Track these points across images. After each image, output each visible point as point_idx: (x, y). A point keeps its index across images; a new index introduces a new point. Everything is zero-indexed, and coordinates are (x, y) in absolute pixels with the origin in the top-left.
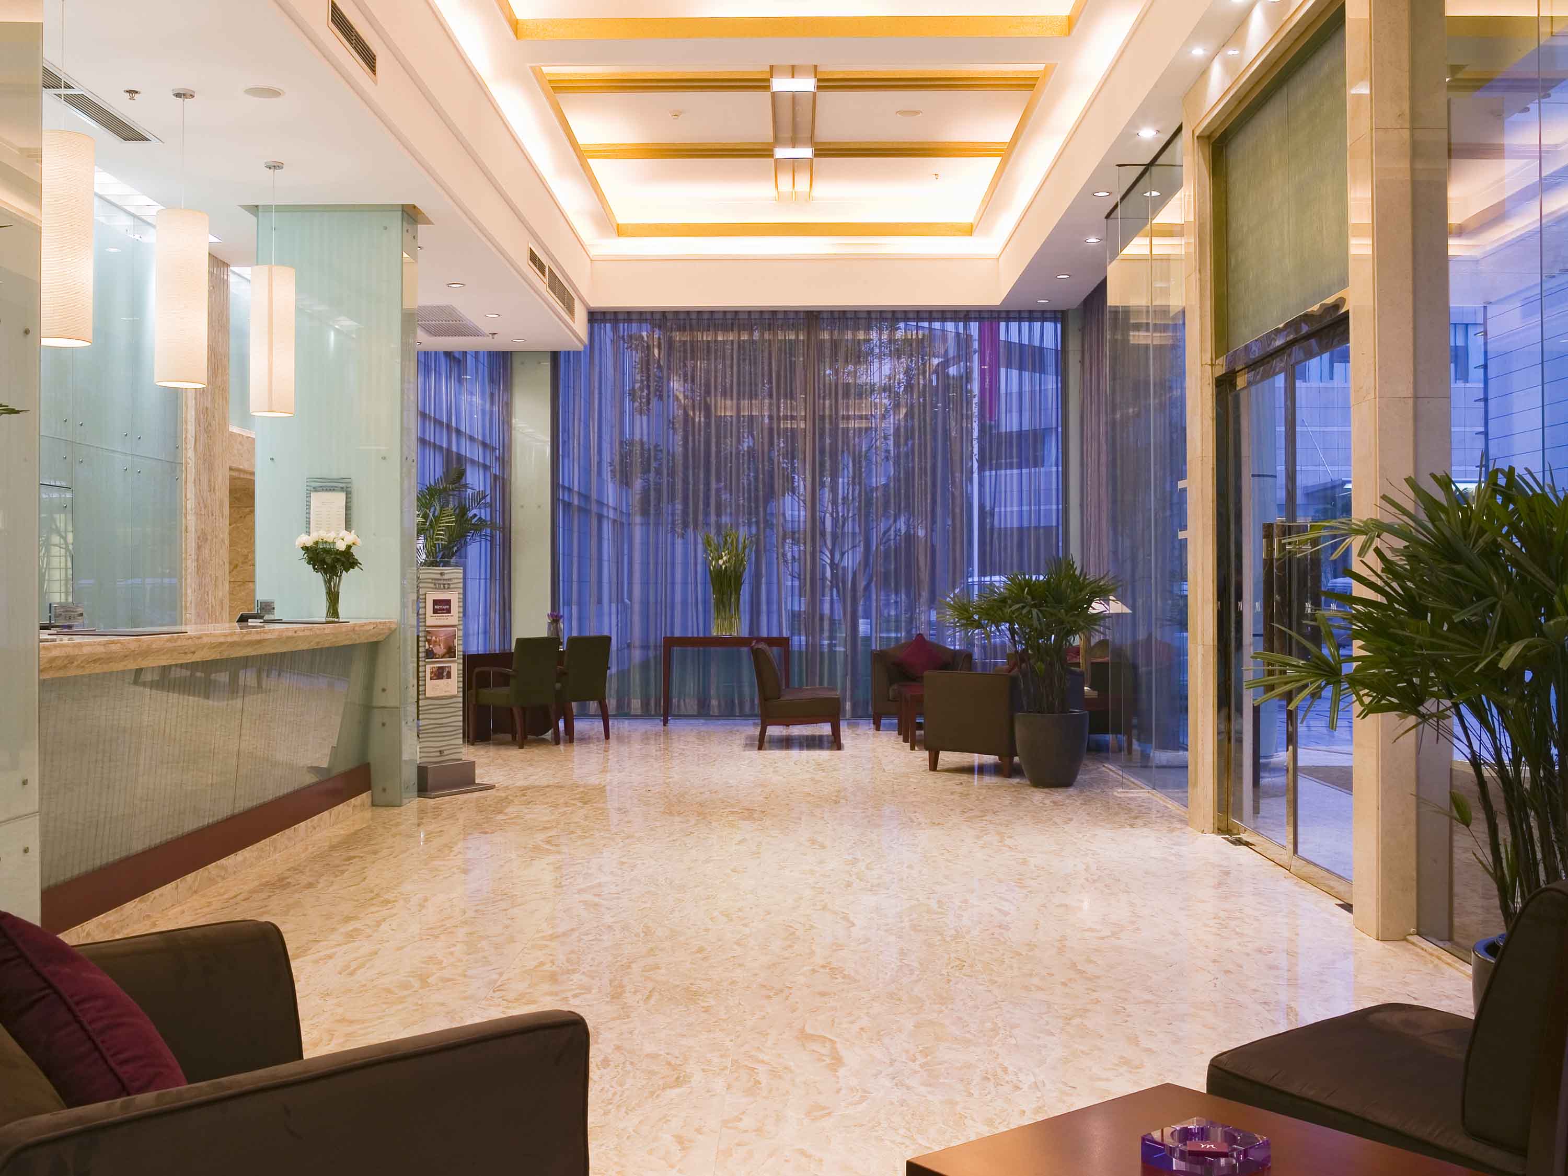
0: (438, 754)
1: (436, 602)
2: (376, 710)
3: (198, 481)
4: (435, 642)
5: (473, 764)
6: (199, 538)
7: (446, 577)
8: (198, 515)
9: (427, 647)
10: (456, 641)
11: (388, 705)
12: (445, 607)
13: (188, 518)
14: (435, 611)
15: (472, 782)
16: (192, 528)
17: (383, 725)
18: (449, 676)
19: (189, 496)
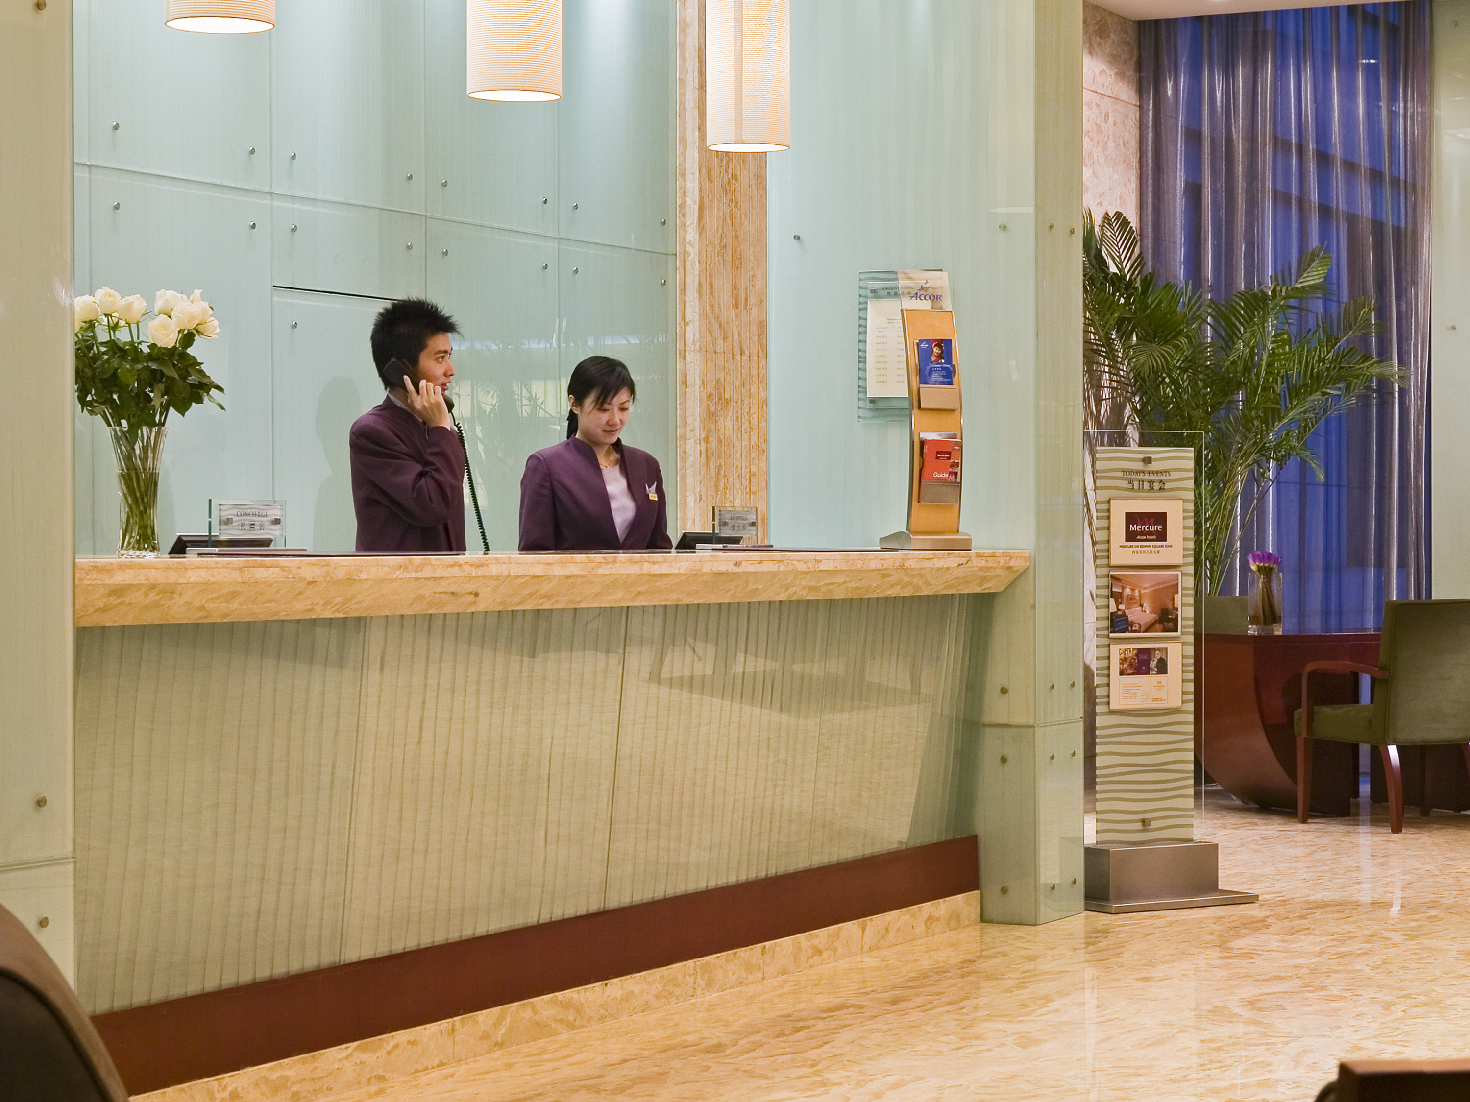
0: (1139, 826)
1: (1131, 518)
2: (988, 730)
3: (707, 288)
4: (1131, 598)
5: (1213, 849)
6: (710, 396)
7: (1154, 466)
8: (708, 352)
9: (1113, 608)
10: (1178, 598)
11: (1014, 721)
12: (1153, 528)
13: (689, 357)
14: (1131, 536)
15: (1211, 885)
16: (694, 379)
17: (1004, 760)
18: (1162, 668)
19: (688, 317)
